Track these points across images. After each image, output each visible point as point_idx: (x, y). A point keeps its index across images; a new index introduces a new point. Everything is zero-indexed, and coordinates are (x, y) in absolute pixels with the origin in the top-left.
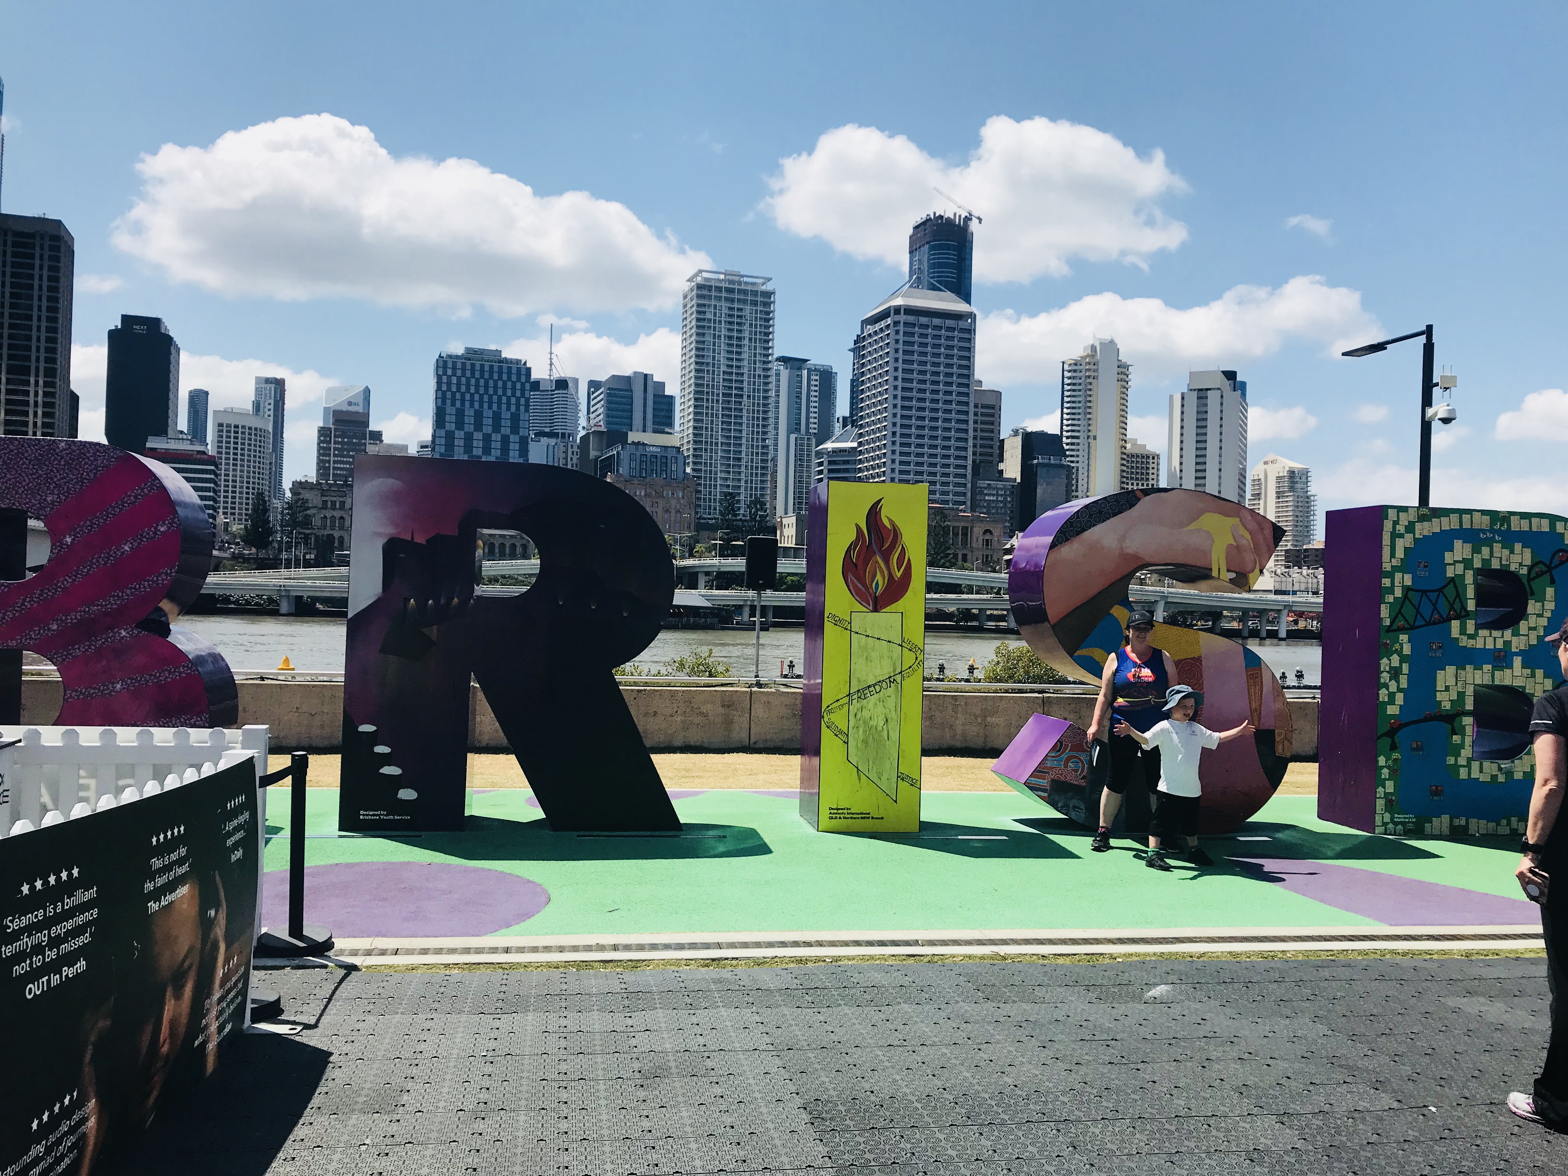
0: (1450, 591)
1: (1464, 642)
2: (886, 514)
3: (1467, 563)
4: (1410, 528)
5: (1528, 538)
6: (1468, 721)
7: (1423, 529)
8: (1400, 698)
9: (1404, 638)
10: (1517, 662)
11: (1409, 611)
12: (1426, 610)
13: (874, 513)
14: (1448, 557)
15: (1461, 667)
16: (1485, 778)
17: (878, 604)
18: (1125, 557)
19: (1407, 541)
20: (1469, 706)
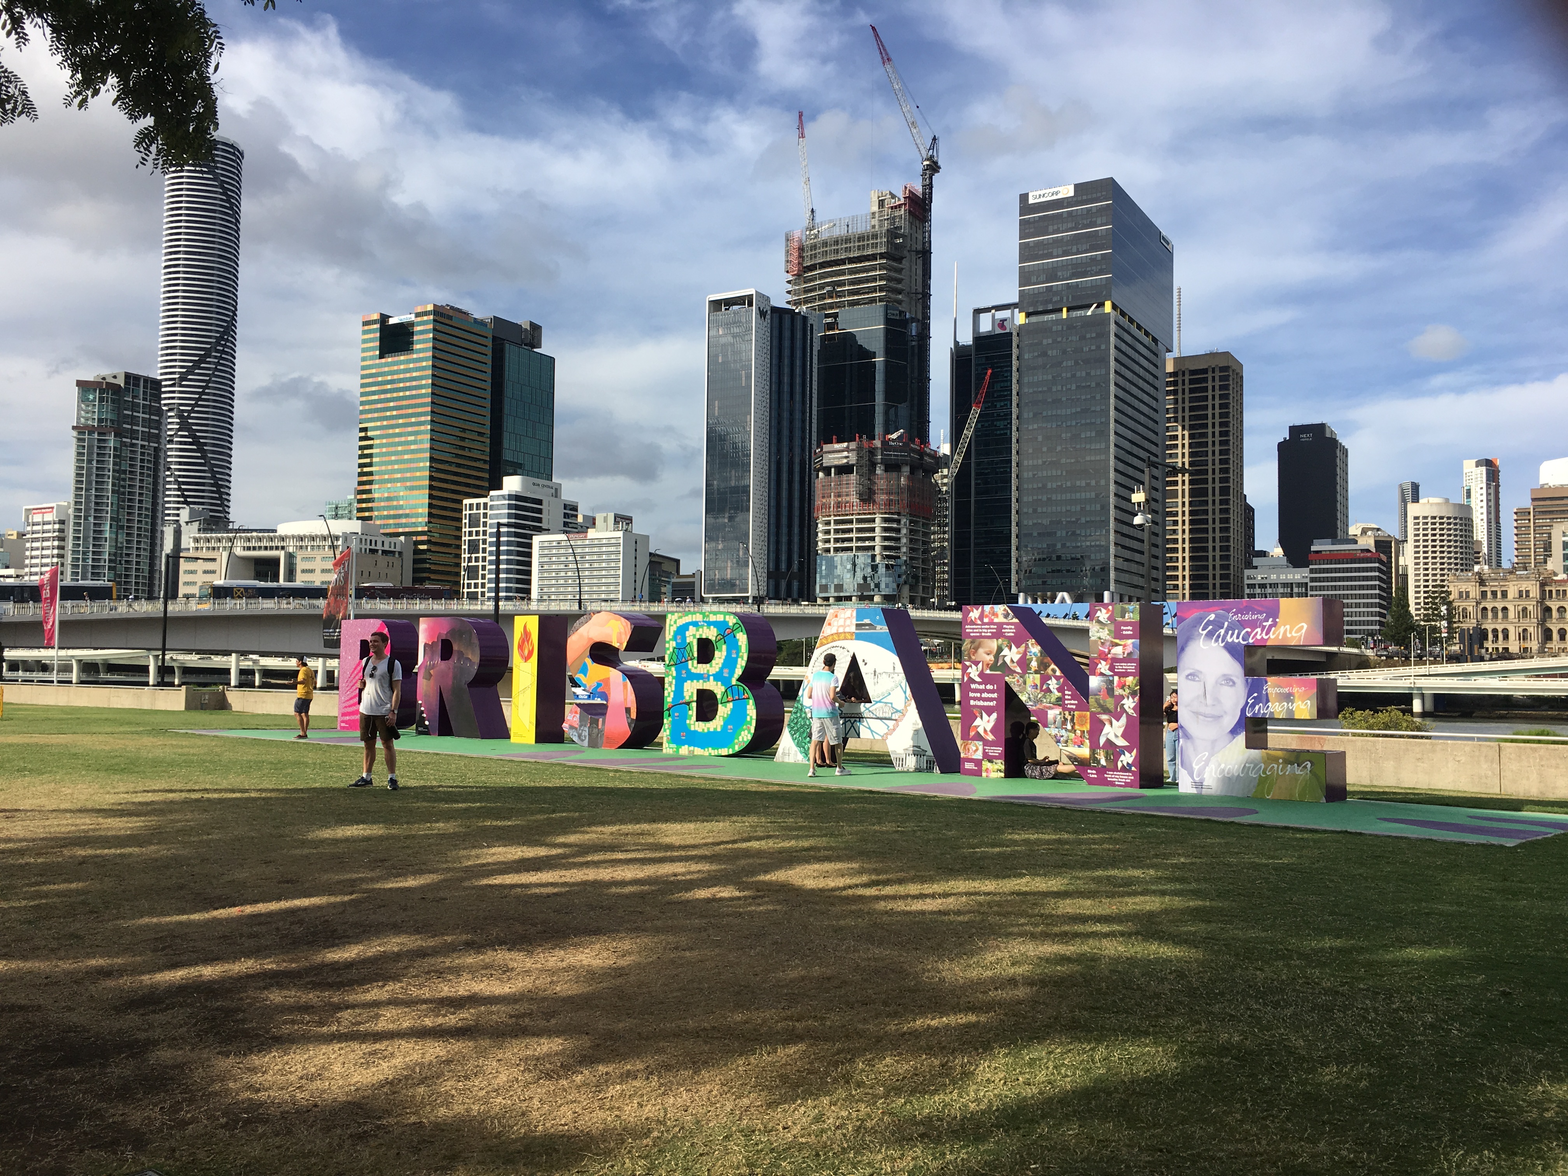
0: (688, 648)
1: (694, 671)
2: (528, 627)
3: (694, 636)
4: (675, 622)
5: (715, 624)
6: (694, 705)
7: (681, 622)
8: (672, 695)
9: (673, 668)
10: (712, 678)
11: (675, 657)
12: (680, 656)
13: (525, 627)
14: (687, 634)
15: (692, 680)
16: (700, 730)
17: (527, 659)
18: (590, 639)
19: (674, 628)
20: (695, 698)
